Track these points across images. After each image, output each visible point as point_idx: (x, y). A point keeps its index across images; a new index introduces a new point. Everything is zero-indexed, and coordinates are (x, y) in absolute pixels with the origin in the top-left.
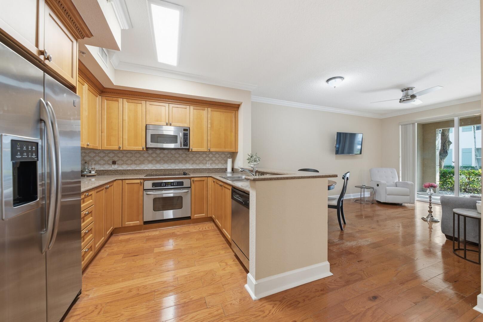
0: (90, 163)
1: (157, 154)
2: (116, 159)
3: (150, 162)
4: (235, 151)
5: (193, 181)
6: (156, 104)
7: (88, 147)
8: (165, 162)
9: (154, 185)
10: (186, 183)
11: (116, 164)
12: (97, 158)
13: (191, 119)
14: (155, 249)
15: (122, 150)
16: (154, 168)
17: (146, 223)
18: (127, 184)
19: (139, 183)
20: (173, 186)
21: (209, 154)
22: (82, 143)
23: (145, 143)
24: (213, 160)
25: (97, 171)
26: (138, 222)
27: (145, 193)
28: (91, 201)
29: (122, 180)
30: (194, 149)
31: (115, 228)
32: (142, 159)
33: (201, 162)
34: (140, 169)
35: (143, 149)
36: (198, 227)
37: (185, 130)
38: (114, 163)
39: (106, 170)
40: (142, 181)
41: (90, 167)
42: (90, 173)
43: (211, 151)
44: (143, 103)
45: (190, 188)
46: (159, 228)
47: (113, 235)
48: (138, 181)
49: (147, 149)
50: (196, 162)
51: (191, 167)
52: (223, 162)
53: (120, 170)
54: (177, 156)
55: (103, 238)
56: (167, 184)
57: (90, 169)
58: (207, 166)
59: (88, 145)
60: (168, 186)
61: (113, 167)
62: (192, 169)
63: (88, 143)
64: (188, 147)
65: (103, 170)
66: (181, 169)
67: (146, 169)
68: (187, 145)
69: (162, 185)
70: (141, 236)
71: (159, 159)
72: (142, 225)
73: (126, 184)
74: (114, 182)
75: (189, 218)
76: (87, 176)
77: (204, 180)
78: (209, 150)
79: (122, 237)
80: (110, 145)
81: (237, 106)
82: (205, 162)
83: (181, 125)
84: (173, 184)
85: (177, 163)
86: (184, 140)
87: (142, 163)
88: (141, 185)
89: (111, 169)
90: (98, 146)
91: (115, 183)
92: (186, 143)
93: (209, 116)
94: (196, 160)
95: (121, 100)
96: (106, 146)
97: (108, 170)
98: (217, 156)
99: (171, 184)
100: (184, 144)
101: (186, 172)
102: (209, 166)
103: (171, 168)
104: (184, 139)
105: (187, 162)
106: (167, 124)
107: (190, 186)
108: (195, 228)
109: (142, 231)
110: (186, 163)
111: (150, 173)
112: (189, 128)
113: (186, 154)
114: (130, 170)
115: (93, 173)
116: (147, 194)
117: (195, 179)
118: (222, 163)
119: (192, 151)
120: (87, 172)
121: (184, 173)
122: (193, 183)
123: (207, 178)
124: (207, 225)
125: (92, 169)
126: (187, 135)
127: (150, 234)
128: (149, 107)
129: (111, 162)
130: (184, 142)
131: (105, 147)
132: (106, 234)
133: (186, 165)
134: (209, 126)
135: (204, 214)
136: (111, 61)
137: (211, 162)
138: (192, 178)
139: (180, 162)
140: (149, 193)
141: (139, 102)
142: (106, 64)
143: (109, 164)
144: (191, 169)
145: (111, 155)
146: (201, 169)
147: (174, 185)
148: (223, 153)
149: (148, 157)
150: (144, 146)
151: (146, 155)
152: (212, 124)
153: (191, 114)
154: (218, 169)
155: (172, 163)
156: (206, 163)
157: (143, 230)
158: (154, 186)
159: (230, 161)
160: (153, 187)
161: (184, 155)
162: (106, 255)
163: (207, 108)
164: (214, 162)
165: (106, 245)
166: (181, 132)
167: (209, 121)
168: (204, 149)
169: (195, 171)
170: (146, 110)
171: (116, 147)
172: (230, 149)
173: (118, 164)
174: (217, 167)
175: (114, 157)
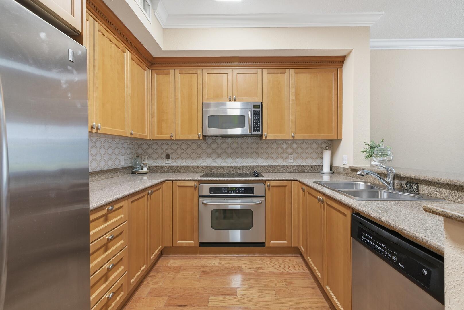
0: (143, 157)
1: (217, 144)
2: (169, 151)
3: (209, 156)
4: (337, 138)
5: (269, 186)
6: (215, 72)
7: (133, 136)
8: (229, 156)
9: (212, 190)
10: (259, 189)
11: (169, 158)
12: (150, 151)
13: (265, 90)
14: (211, 297)
15: (174, 139)
16: (214, 164)
17: (202, 244)
18: (179, 186)
19: (192, 186)
20: (239, 193)
21: (292, 143)
22: (124, 131)
23: (201, 129)
24: (297, 153)
25: (149, 168)
26: (193, 242)
27: (201, 201)
28: (122, 216)
29: (173, 181)
30: (270, 136)
31: (165, 247)
32: (199, 151)
33: (280, 156)
34: (197, 165)
35: (199, 137)
36: (276, 263)
37: (255, 106)
38: (168, 157)
39: (159, 166)
40: (196, 184)
41: (143, 162)
42: (142, 169)
43: (295, 138)
44: (198, 73)
45: (264, 198)
46: (219, 254)
47: (163, 256)
48: (192, 184)
49: (205, 137)
50: (272, 156)
51: (265, 164)
52: (314, 155)
53: (174, 166)
54: (245, 146)
55: (145, 266)
56: (230, 190)
57: (142, 165)
58: (290, 161)
59: (131, 134)
60: (231, 193)
61: (167, 162)
62: (267, 166)
63: (132, 131)
64: (260, 133)
65: (156, 166)
66: (250, 166)
67: (205, 166)
68: (258, 130)
69: (224, 191)
70: (195, 265)
71: (219, 151)
72: (198, 247)
73: (177, 187)
74: (162, 184)
75: (262, 245)
76: (138, 174)
77: (286, 186)
78: (293, 137)
79: (173, 262)
80: (161, 134)
81: (339, 59)
82: (285, 155)
83: (250, 99)
84: (239, 190)
85: (245, 158)
86: (254, 123)
87: (199, 157)
88: (195, 189)
89: (164, 164)
90: (147, 134)
91: (164, 185)
92: (258, 126)
93: (292, 81)
94: (272, 153)
95: (172, 72)
96: (157, 134)
97: (161, 166)
98: (304, 146)
99: (236, 191)
100: (254, 128)
101: (258, 171)
102: (292, 162)
103: (236, 165)
104: (254, 120)
105: (259, 155)
106: (230, 100)
107: (264, 195)
108: (272, 264)
109: (198, 255)
110: (258, 157)
111: (209, 172)
112: (262, 103)
113: (258, 144)
114: (185, 166)
115: (145, 169)
116: (203, 203)
117: (272, 184)
118: (312, 158)
119: (266, 139)
120: (138, 168)
121: (254, 172)
122: (269, 189)
123: (291, 182)
124: (290, 260)
125: (144, 164)
126: (259, 115)
127: (207, 264)
128: (206, 77)
129: (164, 156)
130: (254, 125)
131: (156, 136)
132: (150, 258)
133: (257, 160)
134: (293, 97)
135: (286, 242)
136: (156, 14)
137: (295, 155)
138: (267, 182)
139: (249, 155)
140: (206, 202)
141: (194, 71)
142: (148, 17)
143: (162, 158)
144: (265, 166)
145: (165, 147)
146: (279, 166)
147: (241, 191)
148: (315, 140)
149: (207, 148)
150: (200, 134)
151: (204, 146)
152: (296, 94)
153: (265, 80)
154: (306, 166)
155: (238, 157)
156: (288, 158)
157: (200, 254)
158: (212, 193)
159: (327, 155)
160: (210, 193)
161: (255, 146)
162: (147, 293)
163: (289, 70)
164: (299, 156)
165: (151, 274)
166: (250, 111)
167: (293, 90)
168: (286, 136)
169: (271, 169)
170: (203, 83)
171: (167, 136)
172: (328, 134)
173: (172, 159)
174: (304, 164)
175: (167, 149)
